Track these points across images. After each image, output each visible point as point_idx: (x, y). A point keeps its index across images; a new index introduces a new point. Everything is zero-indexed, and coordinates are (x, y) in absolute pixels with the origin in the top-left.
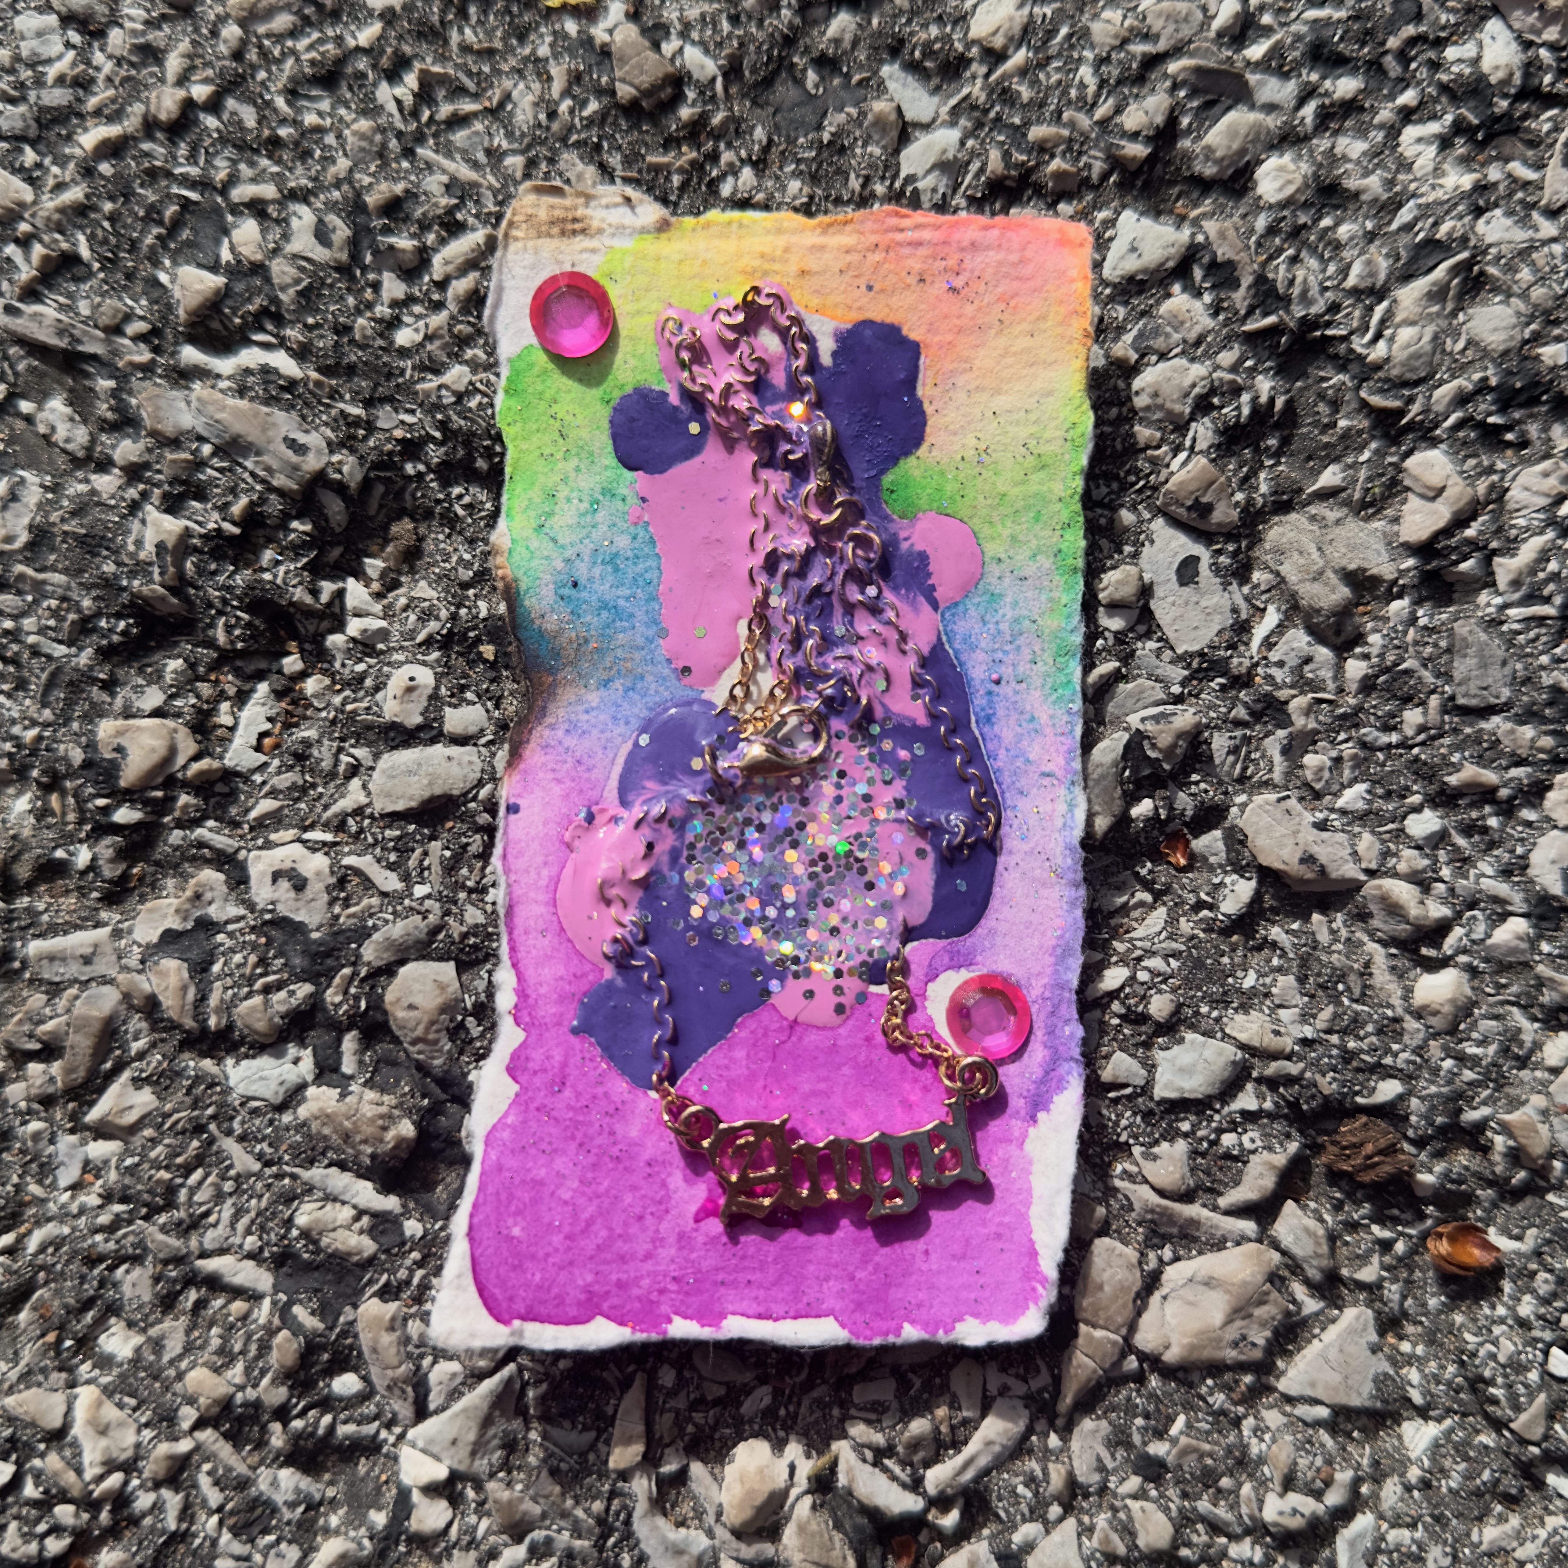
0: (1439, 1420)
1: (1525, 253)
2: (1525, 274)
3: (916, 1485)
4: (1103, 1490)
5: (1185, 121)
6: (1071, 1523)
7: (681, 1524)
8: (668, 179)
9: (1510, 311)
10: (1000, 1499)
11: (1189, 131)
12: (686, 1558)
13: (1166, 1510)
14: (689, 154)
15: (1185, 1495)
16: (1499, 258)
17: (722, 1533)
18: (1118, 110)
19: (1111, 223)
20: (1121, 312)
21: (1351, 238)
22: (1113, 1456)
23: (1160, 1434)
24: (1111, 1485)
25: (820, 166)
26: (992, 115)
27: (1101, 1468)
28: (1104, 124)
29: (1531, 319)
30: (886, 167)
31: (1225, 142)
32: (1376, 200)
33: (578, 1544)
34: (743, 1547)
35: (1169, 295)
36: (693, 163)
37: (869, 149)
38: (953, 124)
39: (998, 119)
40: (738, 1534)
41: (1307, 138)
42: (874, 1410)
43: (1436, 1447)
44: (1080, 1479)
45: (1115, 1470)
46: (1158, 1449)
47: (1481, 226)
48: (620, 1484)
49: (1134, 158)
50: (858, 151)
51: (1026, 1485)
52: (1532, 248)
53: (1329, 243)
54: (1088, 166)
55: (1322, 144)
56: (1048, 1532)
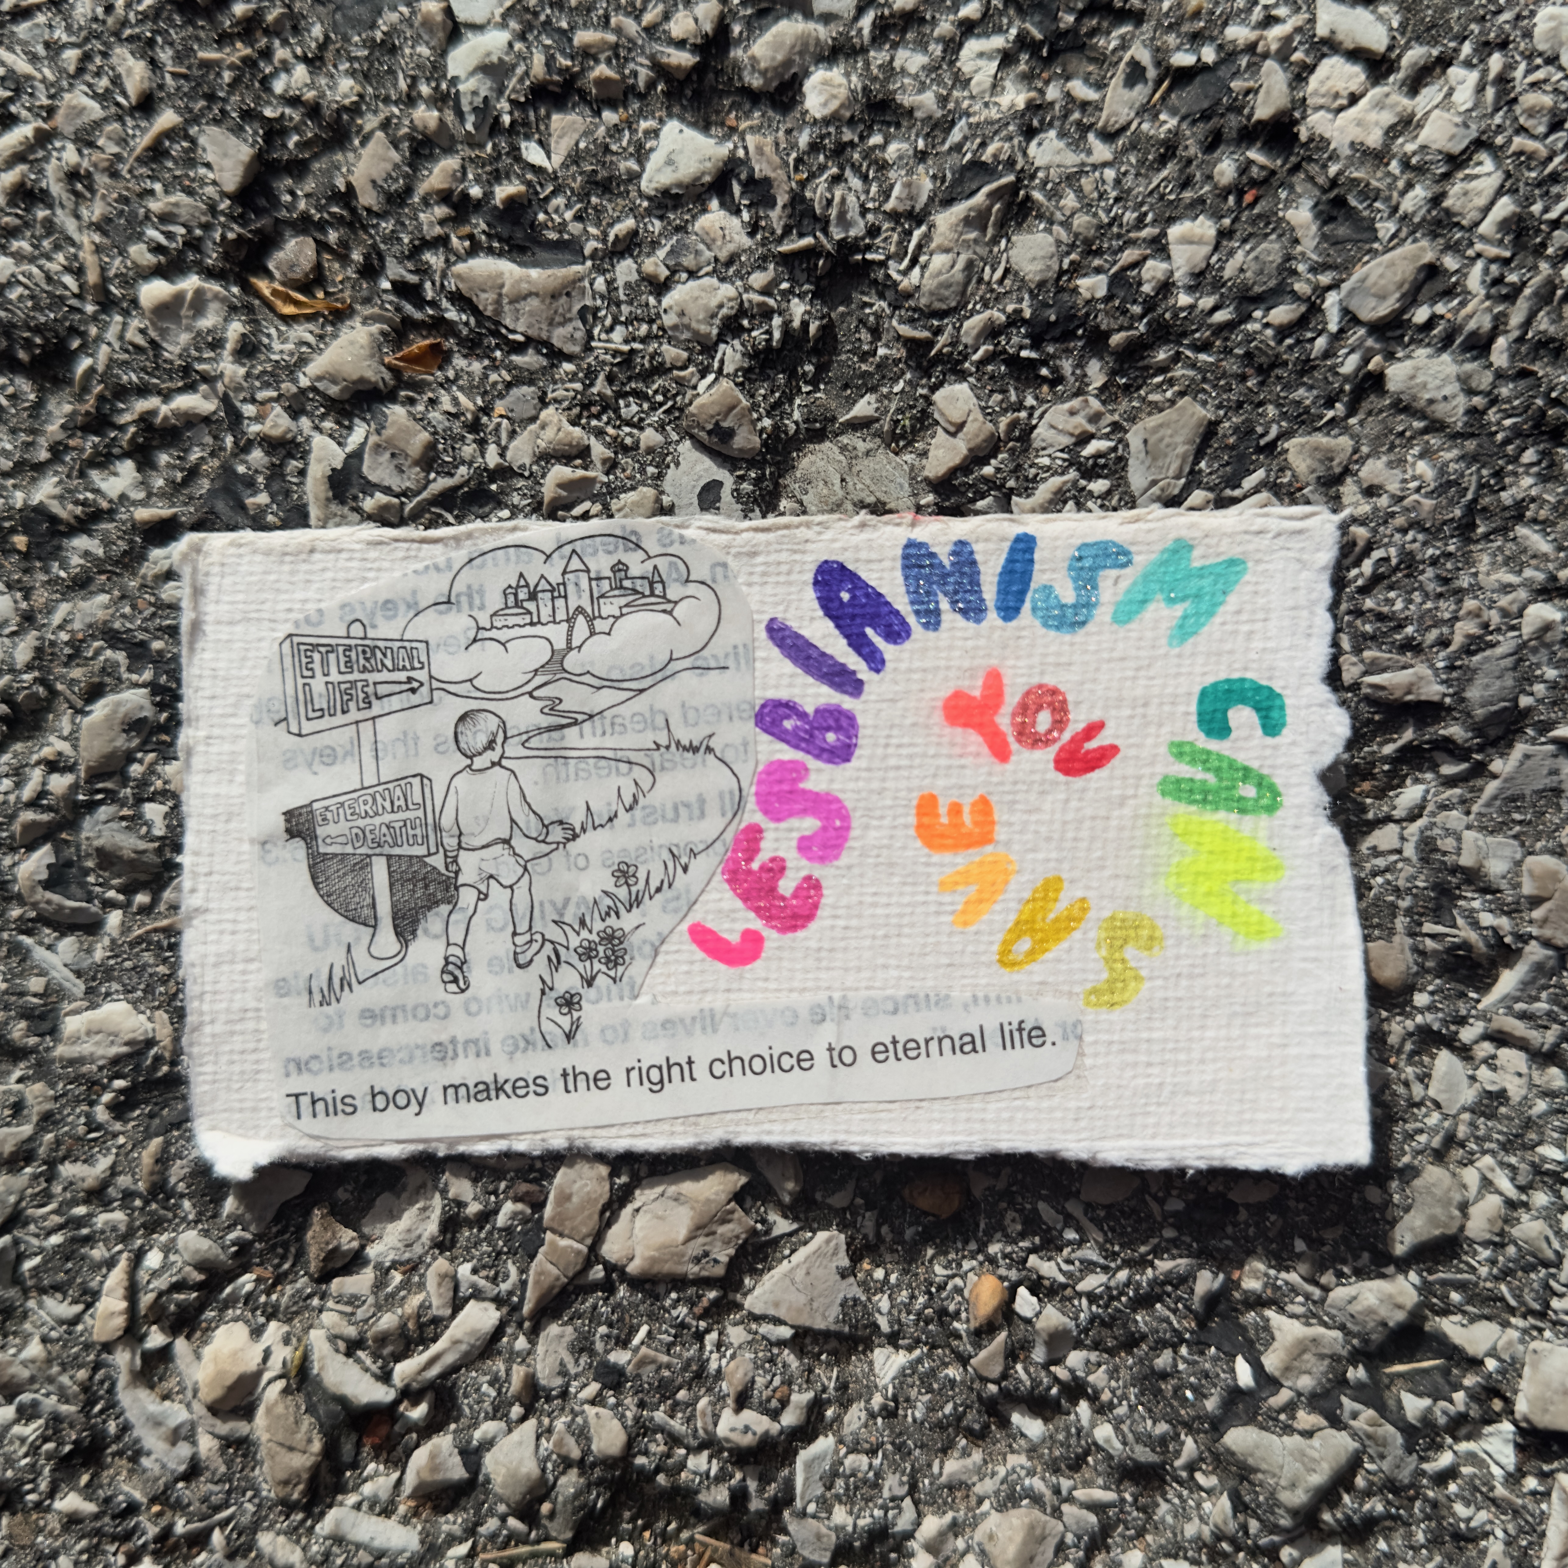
0: (910, 1349)
1: (1072, 179)
2: (1070, 200)
3: (385, 1377)
4: (564, 1394)
5: (737, 29)
6: (531, 1424)
7: (165, 1397)
8: (219, 75)
9: (1051, 239)
10: (466, 1396)
11: (739, 41)
12: (163, 1429)
13: (622, 1418)
14: (243, 50)
15: (641, 1405)
16: (1045, 183)
17: (199, 1409)
18: (667, 16)
19: (655, 133)
20: (657, 226)
21: (900, 158)
22: (577, 1361)
23: (623, 1343)
24: (572, 1390)
25: (371, 65)
26: (543, 18)
27: (563, 1372)
28: (650, 31)
29: (1072, 246)
30: (435, 68)
31: (770, 53)
32: (930, 117)
33: (65, 1408)
34: (218, 1423)
35: (705, 211)
36: (245, 60)
37: (419, 49)
38: (504, 25)
39: (548, 22)
40: (214, 1409)
41: (864, 50)
42: (349, 1303)
43: (902, 1375)
44: (543, 1382)
45: (576, 1376)
46: (620, 1357)
47: (1033, 149)
48: (104, 1356)
49: (679, 67)
50: (407, 51)
51: (491, 1384)
52: (1081, 173)
53: (876, 162)
54: (635, 74)
55: (878, 57)
56: (510, 1431)
